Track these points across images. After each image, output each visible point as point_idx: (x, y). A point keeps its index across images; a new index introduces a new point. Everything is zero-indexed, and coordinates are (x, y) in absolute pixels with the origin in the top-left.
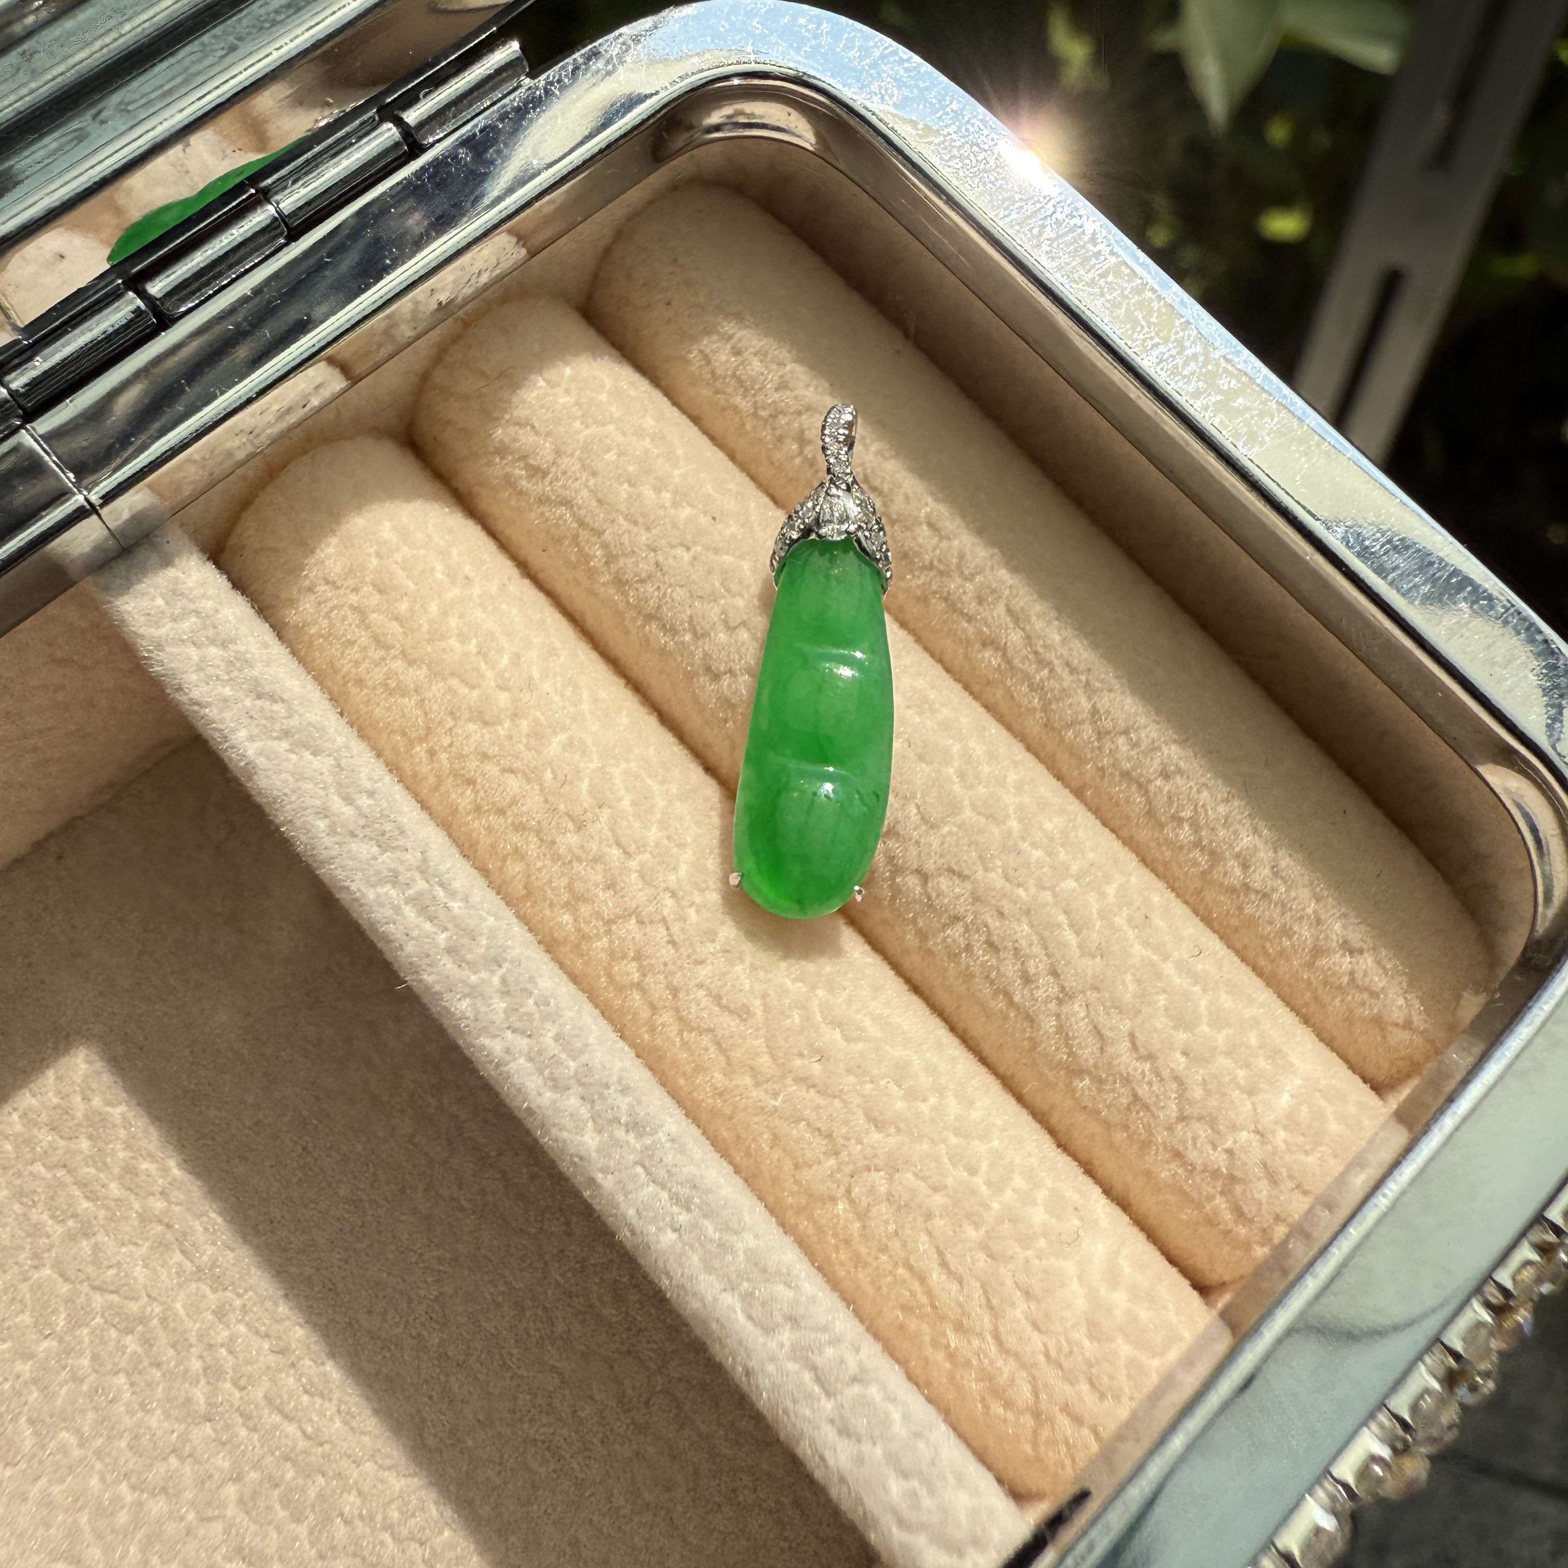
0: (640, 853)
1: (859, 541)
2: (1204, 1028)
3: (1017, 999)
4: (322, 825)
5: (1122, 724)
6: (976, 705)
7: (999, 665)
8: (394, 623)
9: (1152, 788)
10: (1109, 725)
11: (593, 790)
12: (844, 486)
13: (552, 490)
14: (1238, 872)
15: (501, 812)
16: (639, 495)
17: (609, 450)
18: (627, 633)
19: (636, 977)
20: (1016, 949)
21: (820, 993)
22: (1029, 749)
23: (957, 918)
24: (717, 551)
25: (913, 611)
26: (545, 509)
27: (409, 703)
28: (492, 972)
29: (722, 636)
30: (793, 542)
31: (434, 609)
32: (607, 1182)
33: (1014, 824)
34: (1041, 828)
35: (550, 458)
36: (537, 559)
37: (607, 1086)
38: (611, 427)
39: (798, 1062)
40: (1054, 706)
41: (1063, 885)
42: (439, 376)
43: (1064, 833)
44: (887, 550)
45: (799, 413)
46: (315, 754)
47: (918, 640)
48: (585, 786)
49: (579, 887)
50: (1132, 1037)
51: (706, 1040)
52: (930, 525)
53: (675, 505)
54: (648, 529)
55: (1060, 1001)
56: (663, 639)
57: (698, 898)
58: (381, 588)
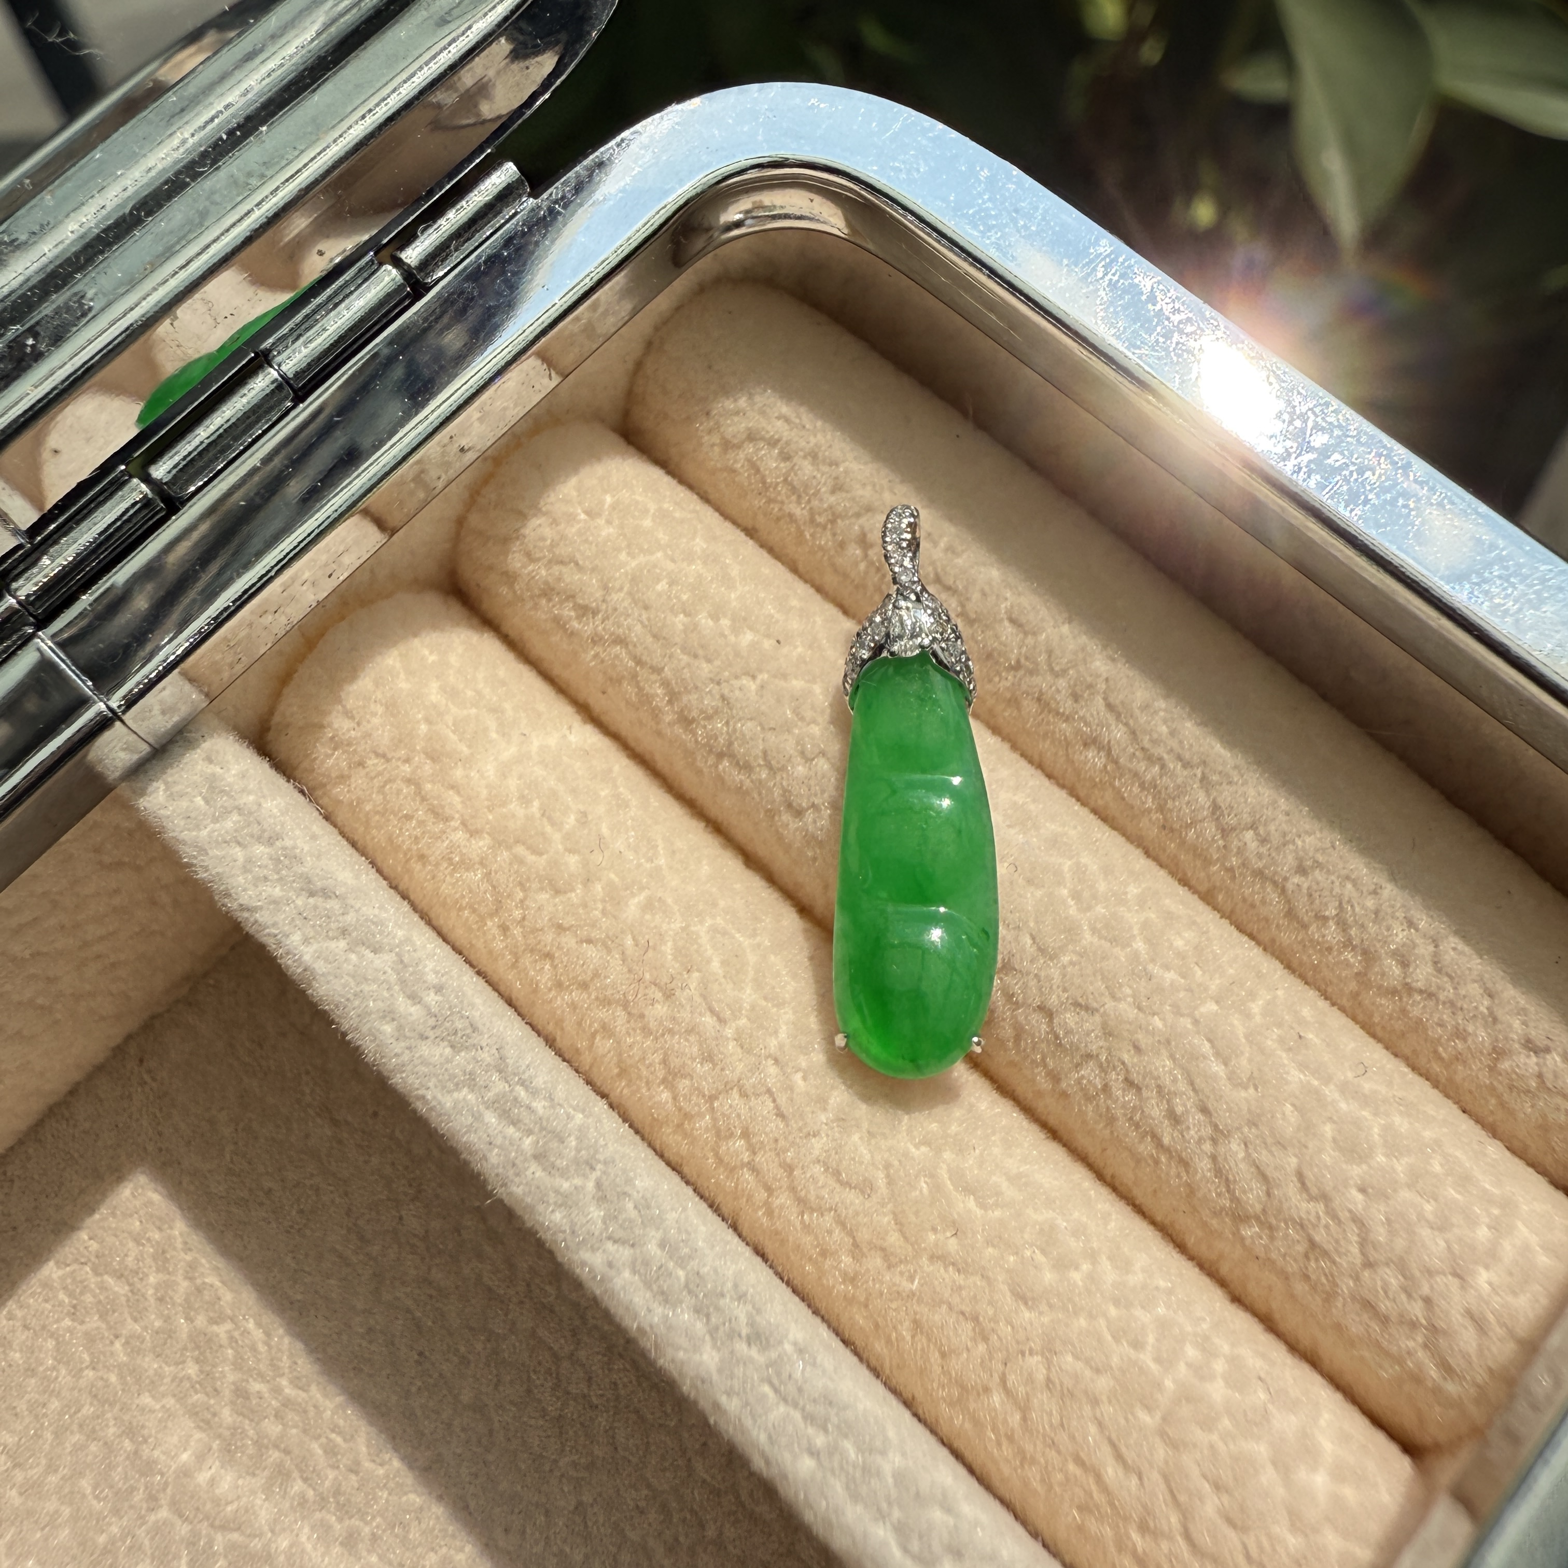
0: (736, 1018)
2: (1381, 1158)
3: (1166, 1140)
4: (389, 1029)
5: (1247, 818)
6: (1084, 812)
7: (1105, 766)
8: (451, 792)
9: (1290, 886)
10: (1233, 820)
11: (679, 953)
13: (604, 629)
14: (1397, 971)
15: (584, 986)
16: (696, 625)
17: (659, 580)
18: (699, 772)
19: (746, 1156)
20: (1159, 1086)
21: (947, 1155)
22: (1148, 854)
23: (1089, 1056)
24: (784, 676)
25: (1006, 714)
26: (598, 649)
27: (475, 877)
28: (586, 1176)
29: (801, 770)
30: (864, 662)
31: (491, 772)
32: (731, 1405)
33: (1139, 945)
34: (1170, 947)
35: (599, 594)
36: (598, 703)
37: (723, 1295)
38: (659, 555)
39: (932, 1238)
40: (1170, 804)
41: (1203, 1009)
42: (475, 520)
43: (1197, 950)
44: (968, 659)
45: (858, 515)
46: (375, 951)
47: (1014, 746)
48: (668, 948)
49: (675, 1062)
50: (1301, 1177)
51: (828, 1220)
52: (1012, 621)
53: (736, 630)
54: (709, 661)
55: (1214, 1141)
56: (738, 777)
57: (803, 1062)
58: (433, 756)
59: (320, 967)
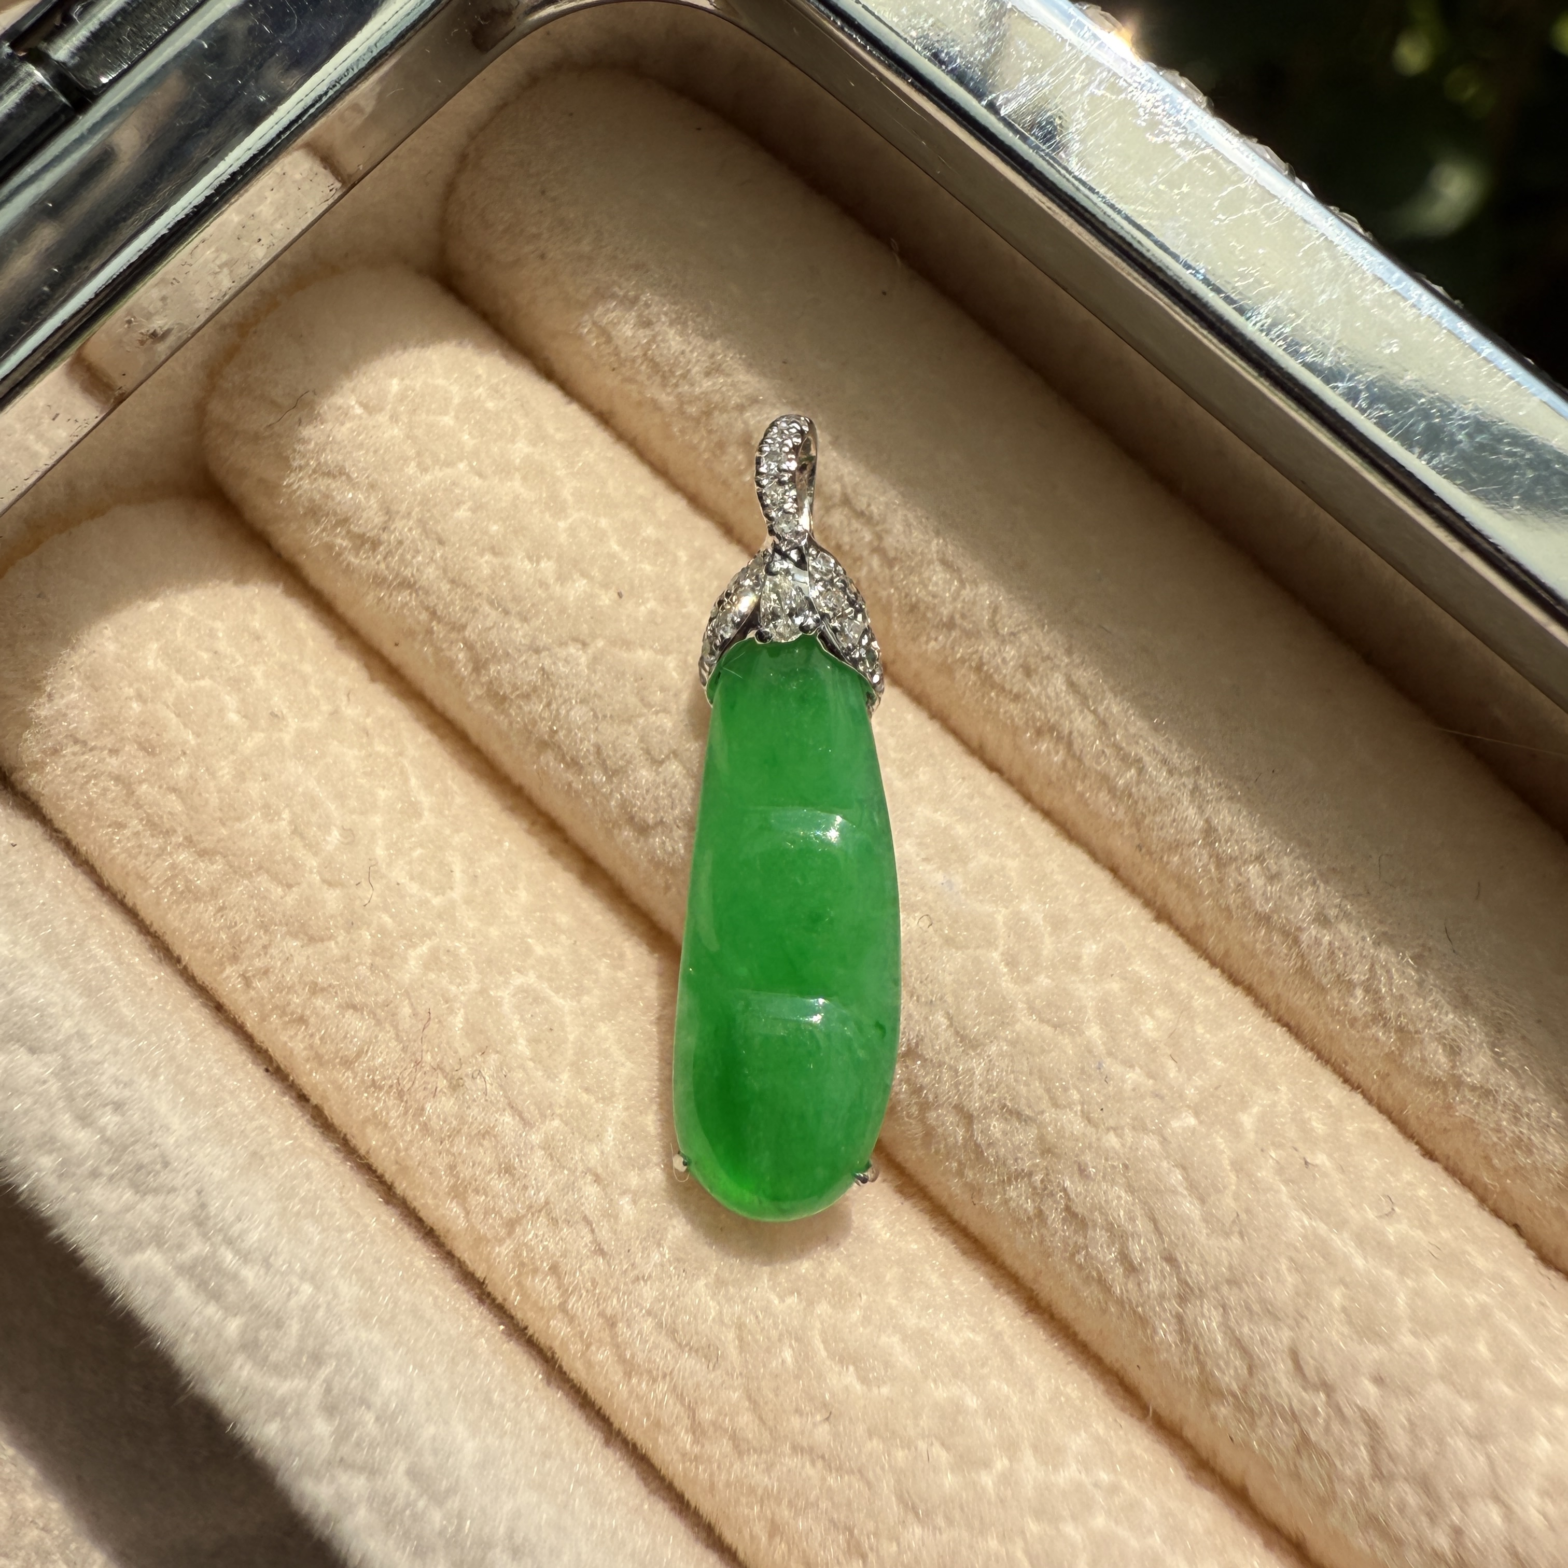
0: (543, 1116)
1: (823, 637)
3: (1118, 1290)
7: (1064, 764)
8: (173, 797)
9: (1305, 938)
10: (1231, 849)
11: (473, 1030)
12: (794, 555)
13: (388, 567)
14: (1442, 1058)
15: (347, 1063)
16: (507, 569)
17: (459, 504)
19: (556, 1297)
20: (1110, 1224)
21: (823, 1308)
22: (1118, 875)
23: (1019, 1175)
24: (628, 645)
26: (383, 593)
27: (206, 912)
28: (310, 1378)
29: (645, 774)
31: (225, 772)
33: (1094, 1032)
34: (1136, 1034)
35: (378, 520)
36: (392, 654)
38: (462, 466)
39: (796, 1422)
40: (1149, 819)
41: (1175, 1124)
42: (217, 408)
43: (1174, 1037)
44: (871, 640)
45: (741, 408)
46: (32, 1051)
48: (458, 1021)
49: (466, 1172)
50: (1295, 1356)
51: (661, 1389)
52: (944, 564)
53: (562, 578)
54: (525, 619)
55: (1182, 1299)
56: (565, 775)
57: (634, 1180)
58: (148, 748)
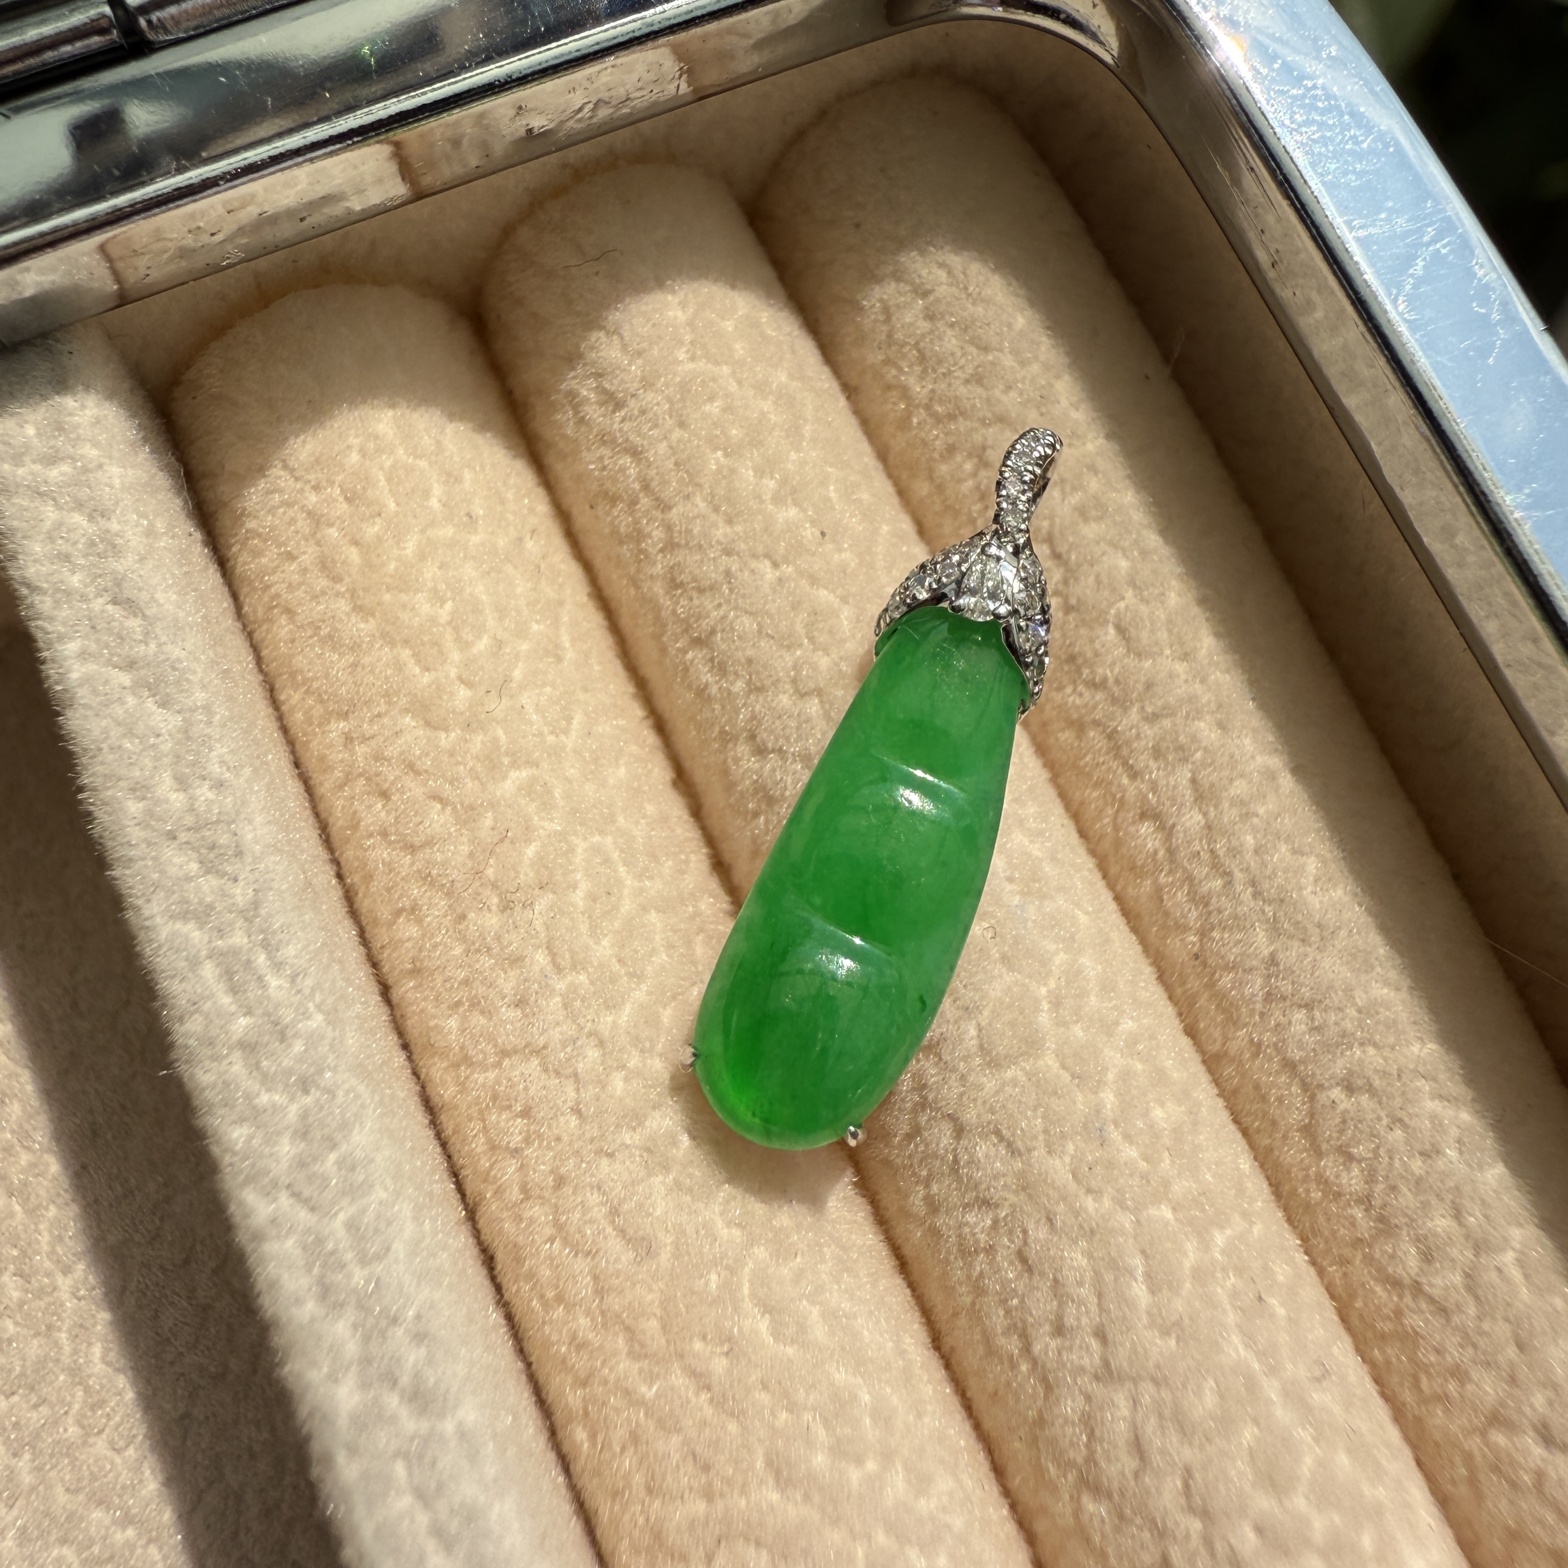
0: (574, 967)
2: (1300, 1502)
3: (1037, 1348)
4: (134, 807)
5: (1306, 992)
6: (1106, 896)
7: (1156, 852)
9: (1322, 1098)
10: (1286, 987)
11: (541, 864)
13: (621, 430)
16: (733, 471)
17: (711, 399)
18: (663, 650)
19: (516, 1140)
20: (1055, 1280)
21: (761, 1252)
22: (1162, 977)
23: (985, 1203)
24: (814, 580)
25: (1062, 736)
26: (605, 451)
29: (785, 700)
33: (1108, 1096)
34: (1146, 1114)
35: (632, 387)
36: (582, 518)
37: (395, 1321)
38: (726, 370)
39: (698, 1345)
40: (1216, 934)
41: (1154, 1212)
42: (524, 234)
43: (1177, 1132)
44: (1046, 653)
47: (1055, 780)
48: (531, 852)
49: (478, 990)
50: (1186, 1475)
51: (581, 1265)
52: (1121, 630)
53: (778, 499)
54: (730, 522)
56: (706, 677)
57: (634, 1062)
59: (83, 695)
